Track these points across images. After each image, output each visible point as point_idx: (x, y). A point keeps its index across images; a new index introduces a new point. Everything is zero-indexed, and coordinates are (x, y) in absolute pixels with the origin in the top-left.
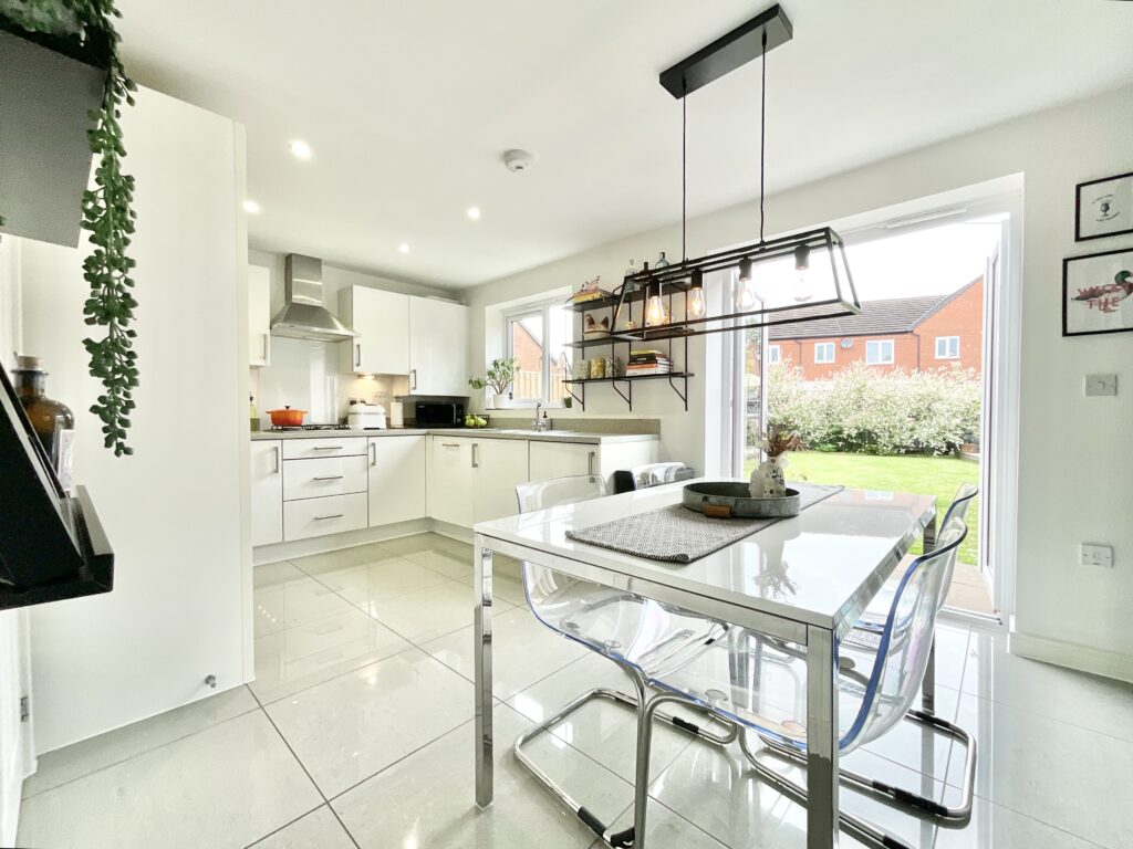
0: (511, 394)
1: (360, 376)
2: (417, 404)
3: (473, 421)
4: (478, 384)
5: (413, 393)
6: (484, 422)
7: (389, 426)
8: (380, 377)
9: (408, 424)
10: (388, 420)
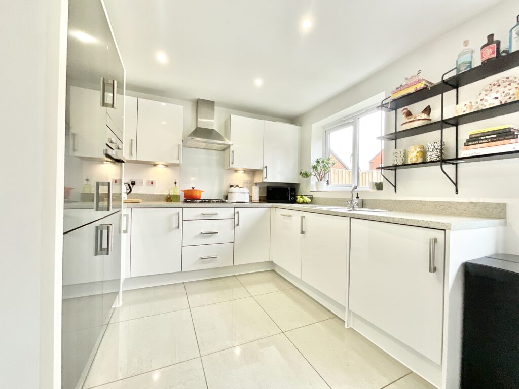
0: (328, 181)
1: (236, 171)
2: (268, 187)
3: (302, 199)
4: (306, 175)
5: (265, 180)
6: (309, 200)
7: (251, 201)
8: (246, 171)
9: (262, 200)
10: (251, 197)
